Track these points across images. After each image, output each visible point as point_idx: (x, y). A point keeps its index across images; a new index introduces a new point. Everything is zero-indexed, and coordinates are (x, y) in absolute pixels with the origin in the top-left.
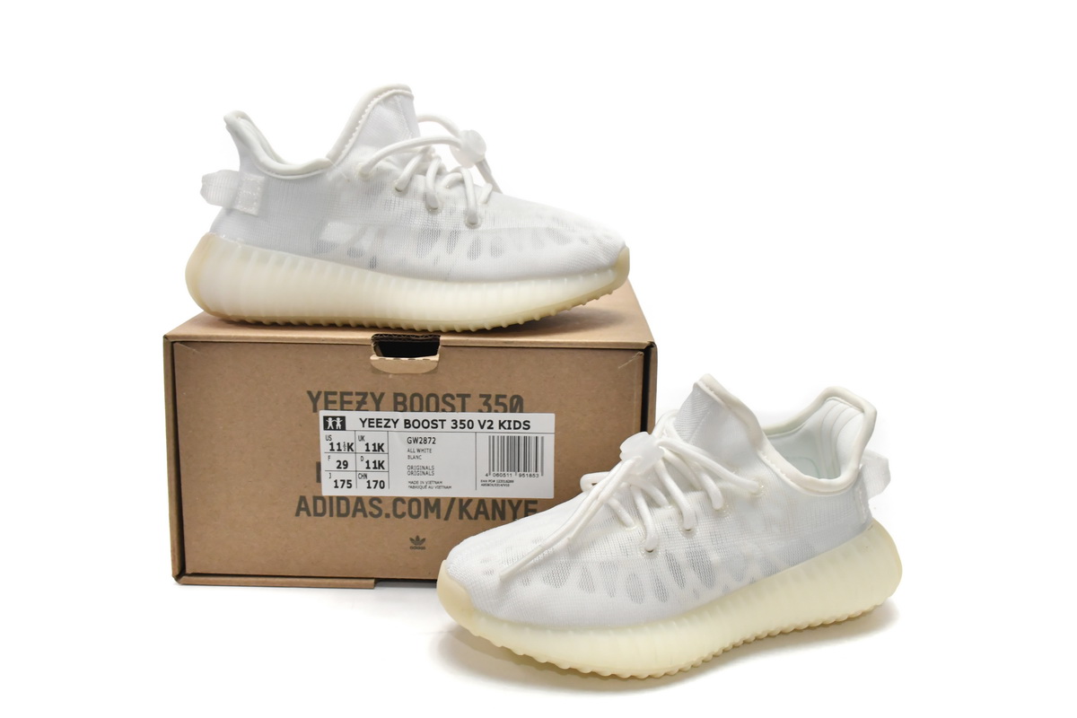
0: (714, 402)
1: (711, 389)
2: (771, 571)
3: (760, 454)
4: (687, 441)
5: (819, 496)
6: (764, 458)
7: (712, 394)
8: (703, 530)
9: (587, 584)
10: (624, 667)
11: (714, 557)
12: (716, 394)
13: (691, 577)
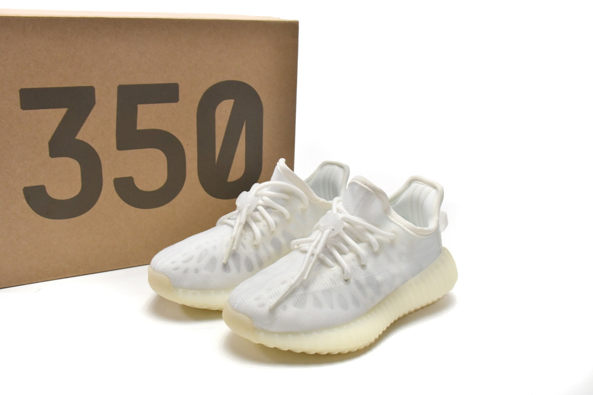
0: (368, 191)
1: (365, 185)
2: (405, 281)
3: (390, 217)
4: (352, 215)
5: (424, 237)
6: (393, 219)
7: (366, 187)
8: (370, 264)
9: (318, 304)
10: (344, 347)
11: (379, 278)
12: (369, 187)
13: (370, 291)
